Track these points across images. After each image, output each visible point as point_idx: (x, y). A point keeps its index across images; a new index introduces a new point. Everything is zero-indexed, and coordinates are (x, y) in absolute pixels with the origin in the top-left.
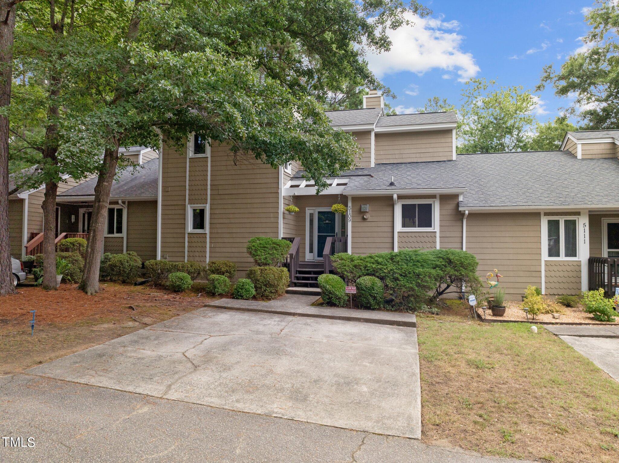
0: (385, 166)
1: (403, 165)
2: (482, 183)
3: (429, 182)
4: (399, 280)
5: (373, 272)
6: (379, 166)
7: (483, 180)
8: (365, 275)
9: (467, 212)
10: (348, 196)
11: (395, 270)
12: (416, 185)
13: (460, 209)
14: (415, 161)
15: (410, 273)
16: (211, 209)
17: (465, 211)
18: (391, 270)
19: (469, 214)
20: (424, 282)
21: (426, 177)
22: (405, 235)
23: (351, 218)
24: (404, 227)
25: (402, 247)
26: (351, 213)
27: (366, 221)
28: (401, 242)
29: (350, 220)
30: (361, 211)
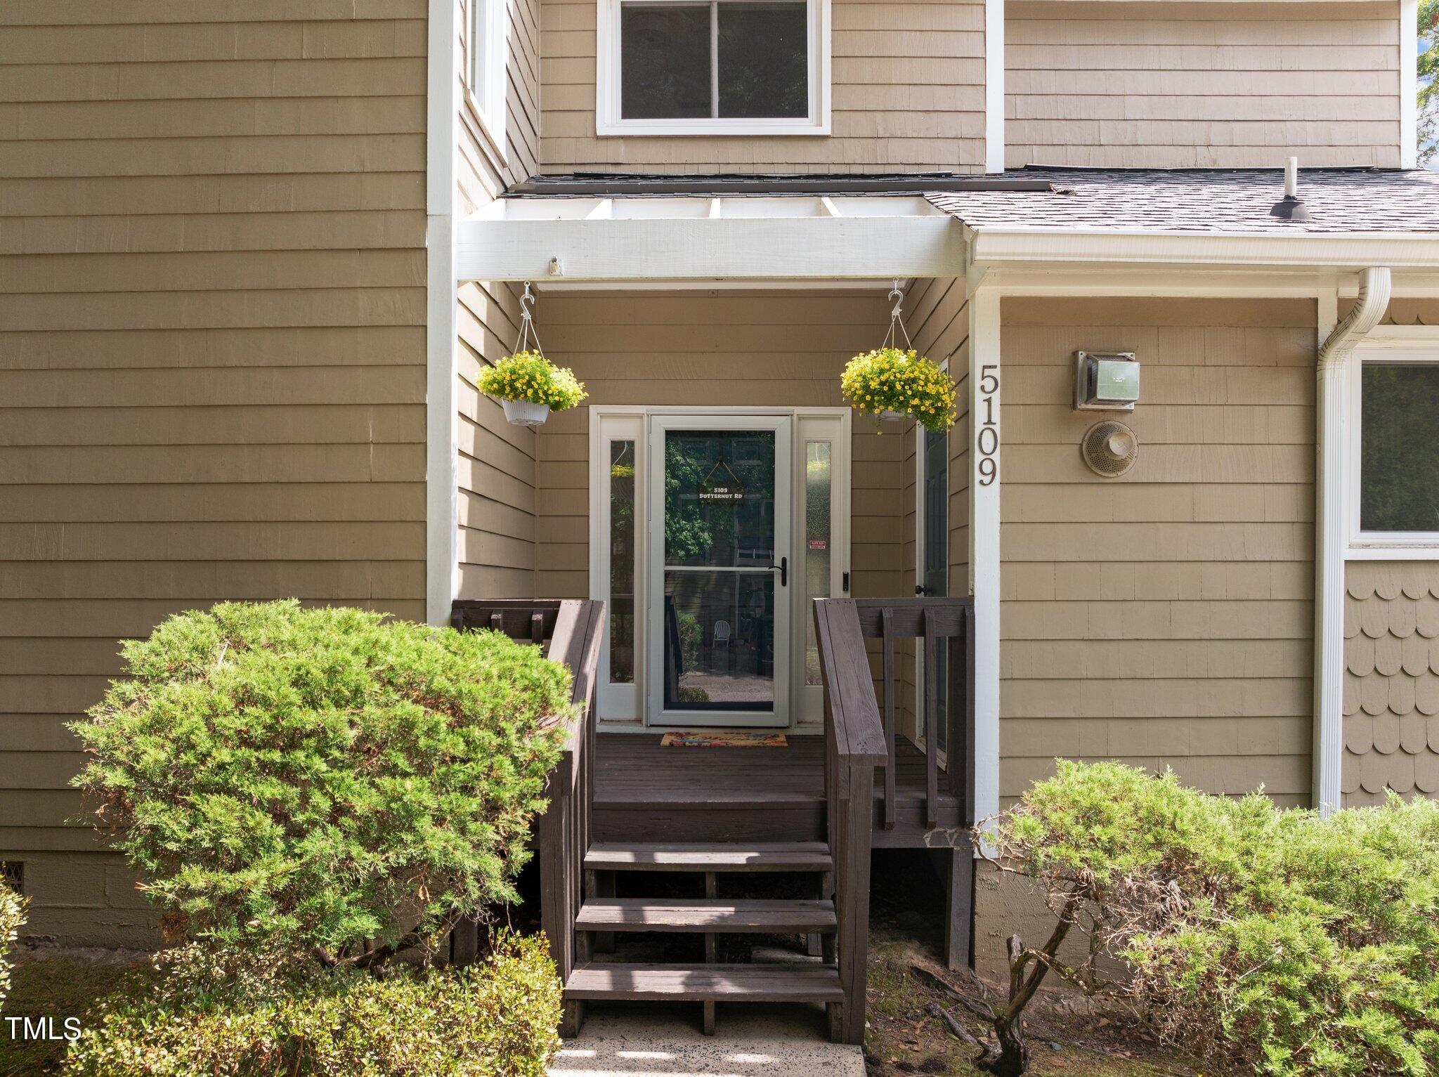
10: (982, 290)
22: (1389, 584)
23: (996, 457)
24: (1370, 522)
25: (1364, 669)
26: (996, 417)
27: (1113, 477)
28: (1360, 635)
29: (987, 467)
30: (1074, 405)
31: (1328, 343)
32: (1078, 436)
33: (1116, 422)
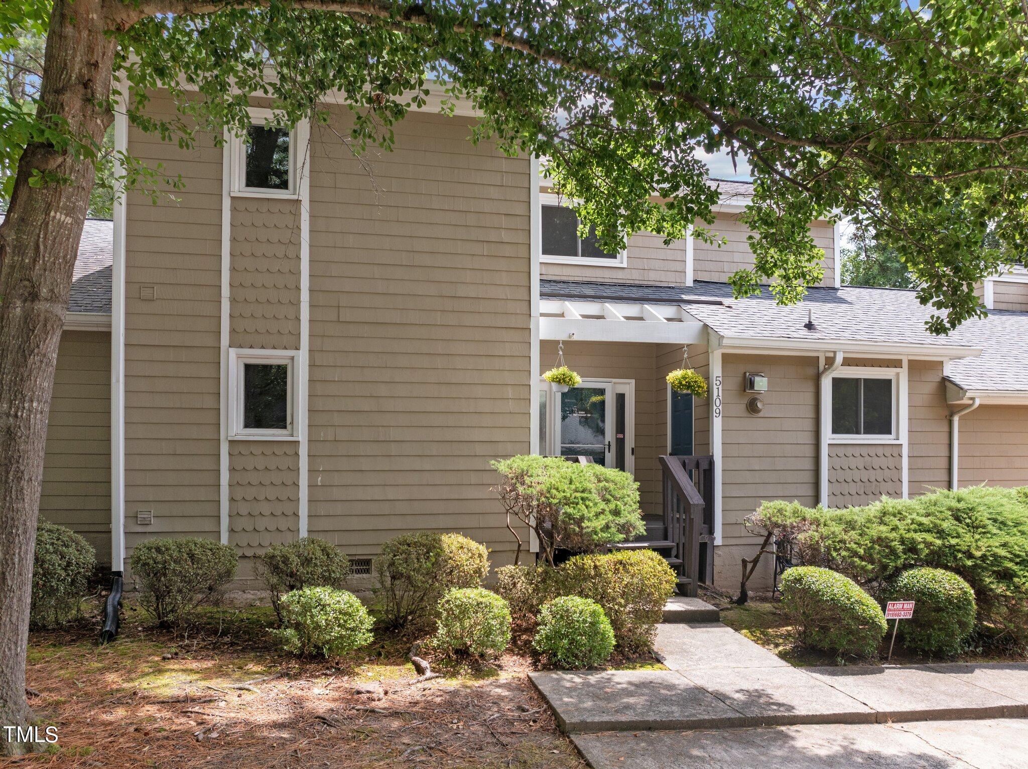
9: (977, 402)
10: (717, 351)
13: (969, 394)
16: (312, 366)
17: (974, 398)
22: (841, 451)
23: (720, 408)
24: (835, 431)
25: (834, 480)
26: (720, 394)
27: (757, 415)
28: (832, 468)
29: (718, 411)
30: (745, 391)
31: (823, 372)
32: (745, 401)
33: (758, 396)
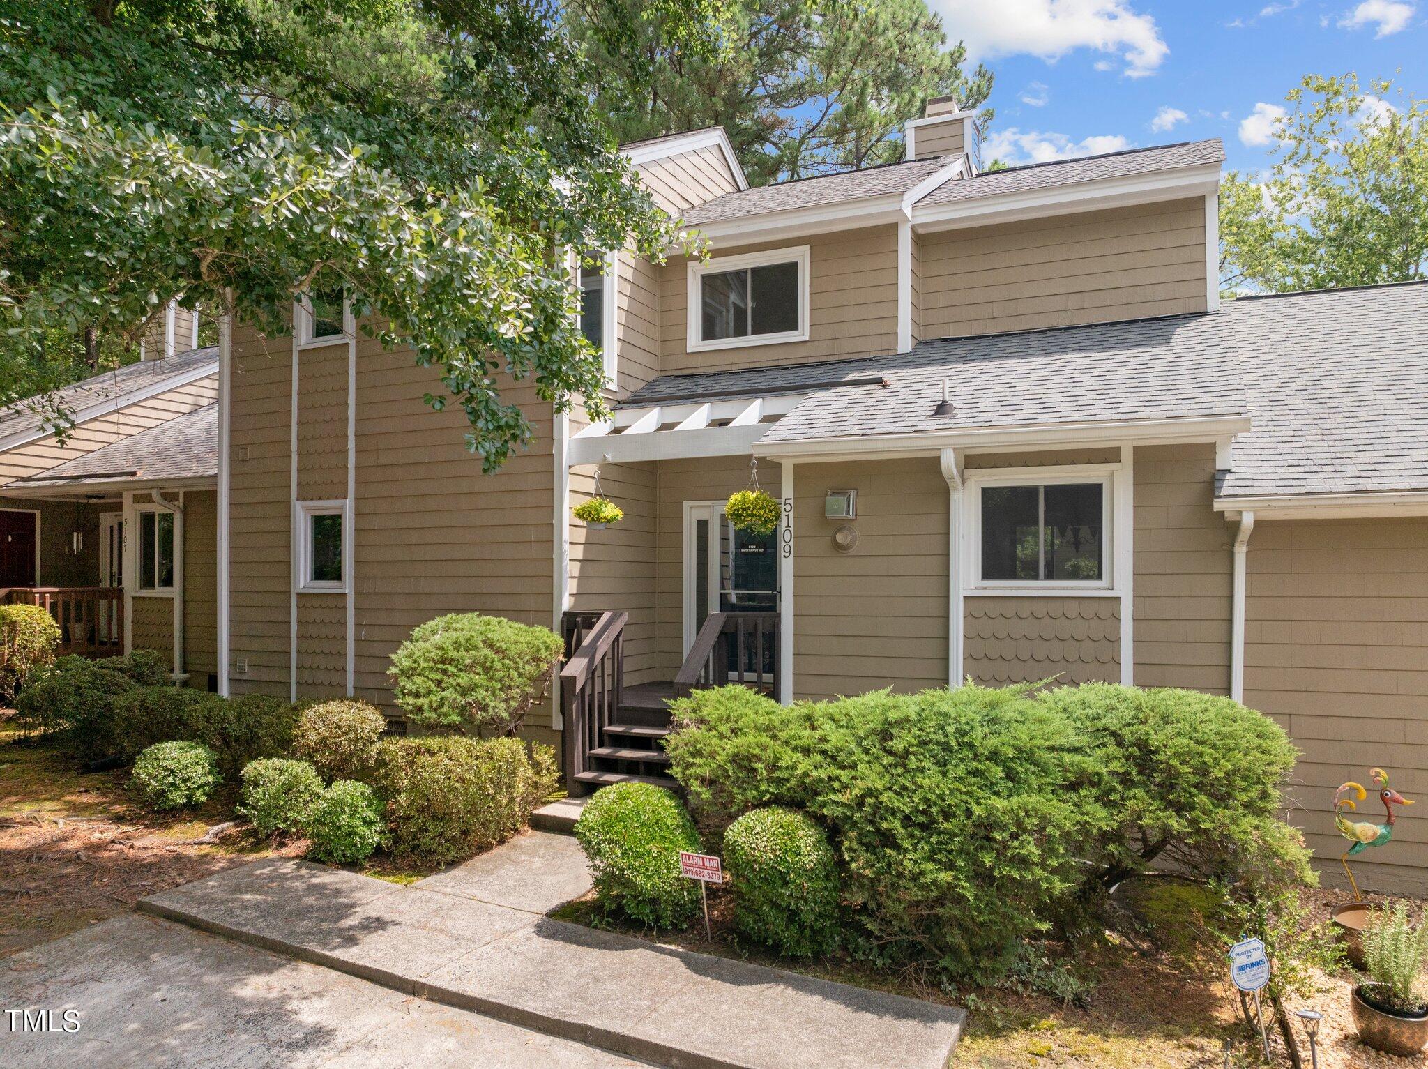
0: (949, 345)
1: (1017, 339)
2: (1326, 394)
3: (1092, 395)
4: (897, 847)
5: (800, 795)
6: (928, 348)
7: (1326, 382)
8: (766, 805)
9: (1248, 521)
10: (783, 462)
11: (884, 798)
12: (1036, 409)
13: (1218, 505)
14: (1064, 323)
15: (948, 815)
16: (357, 514)
17: (1240, 513)
18: (870, 792)
19: (1258, 524)
20: (1011, 861)
21: (1086, 377)
22: (994, 609)
23: (791, 544)
26: (791, 524)
27: (843, 554)
28: (978, 636)
29: (787, 549)
30: (825, 517)
33: (848, 525)
